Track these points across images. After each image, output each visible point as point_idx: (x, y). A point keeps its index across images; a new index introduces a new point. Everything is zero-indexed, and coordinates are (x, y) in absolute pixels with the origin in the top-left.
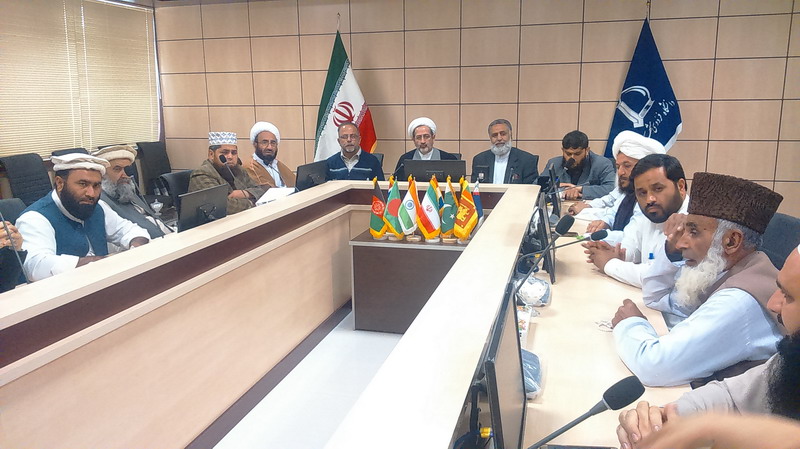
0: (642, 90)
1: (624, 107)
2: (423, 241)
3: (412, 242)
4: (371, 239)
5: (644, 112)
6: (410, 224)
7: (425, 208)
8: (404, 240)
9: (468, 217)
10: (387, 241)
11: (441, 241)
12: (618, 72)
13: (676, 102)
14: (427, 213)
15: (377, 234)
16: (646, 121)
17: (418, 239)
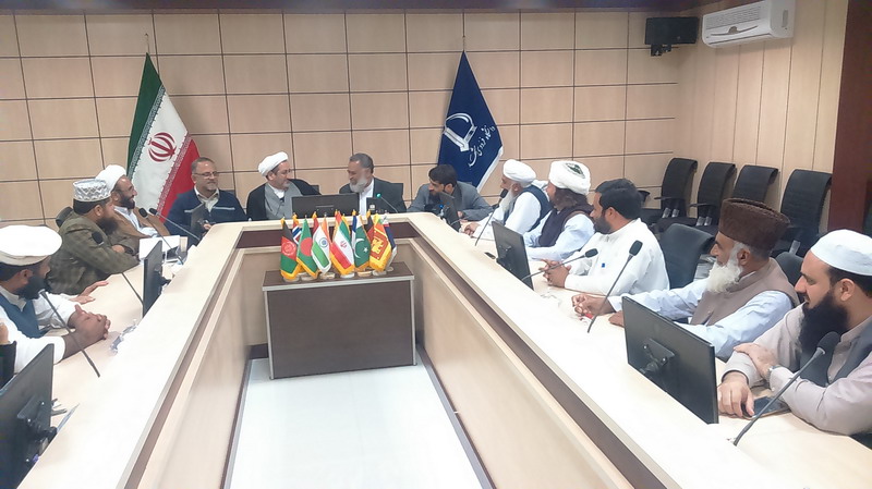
0: (465, 117)
1: (449, 133)
2: (338, 277)
3: (328, 280)
4: (282, 281)
5: (468, 137)
6: (325, 263)
7: (339, 245)
8: (319, 280)
9: (383, 249)
10: (300, 282)
11: (356, 273)
12: (441, 101)
13: (495, 127)
14: (342, 249)
15: (289, 276)
16: (470, 145)
17: (333, 276)
